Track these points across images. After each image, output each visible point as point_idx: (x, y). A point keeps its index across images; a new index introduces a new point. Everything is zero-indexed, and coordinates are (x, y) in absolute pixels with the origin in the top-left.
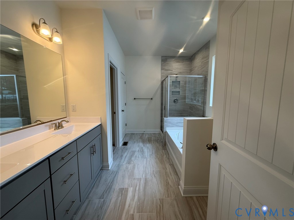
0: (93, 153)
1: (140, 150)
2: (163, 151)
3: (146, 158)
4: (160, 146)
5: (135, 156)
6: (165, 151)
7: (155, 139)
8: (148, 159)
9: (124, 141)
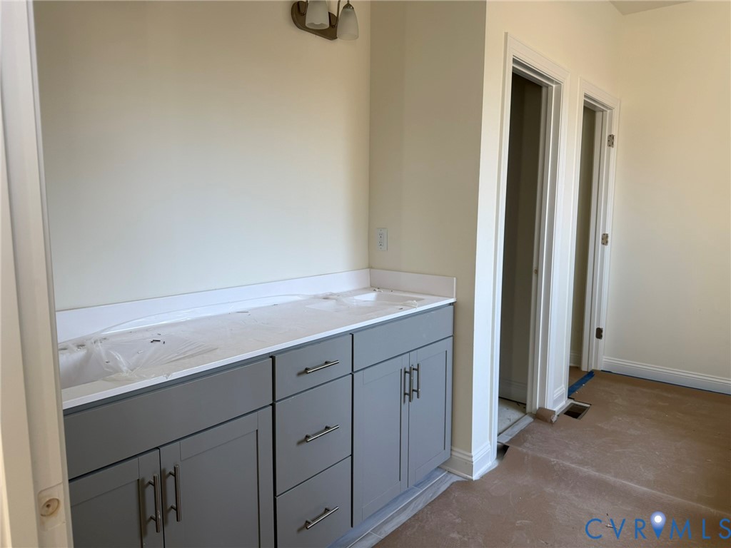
0: (410, 395)
9: (572, 401)
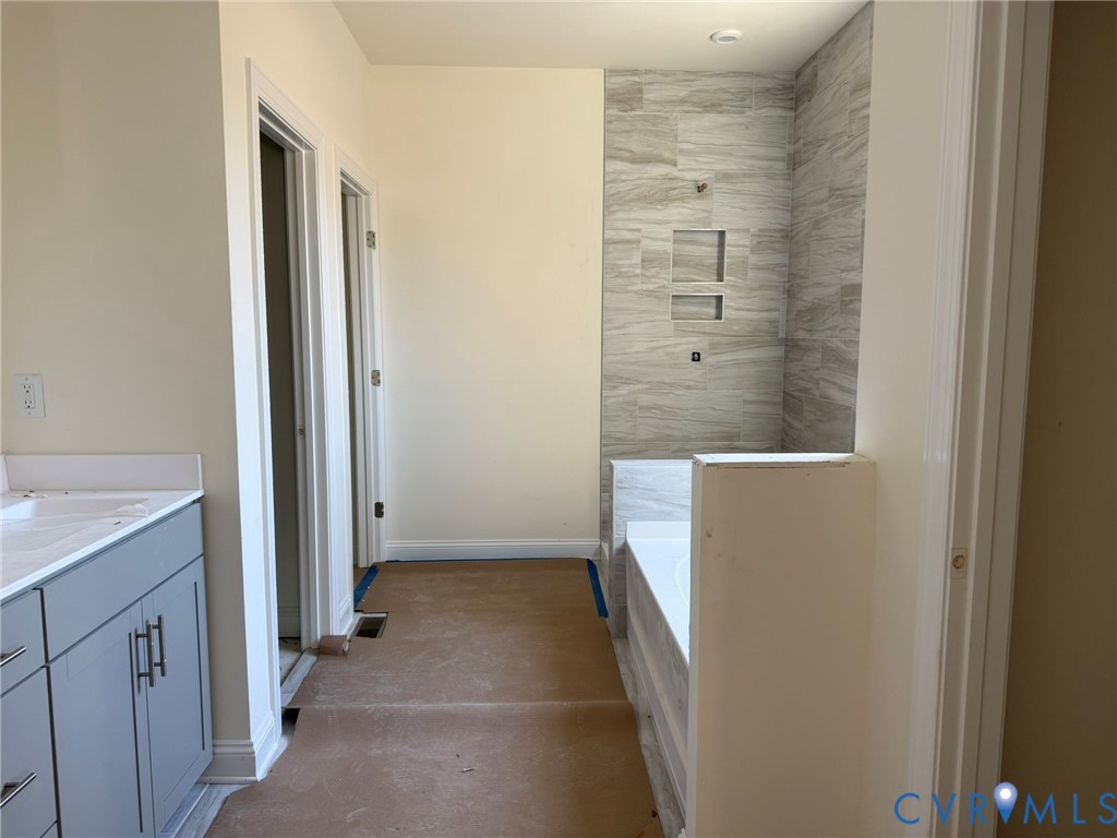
0: (150, 675)
9: (360, 615)
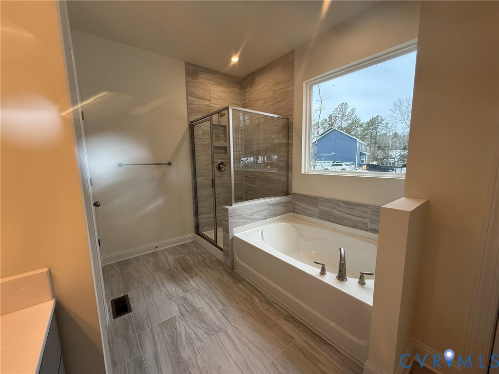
1: (183, 309)
2: (240, 285)
3: (220, 329)
4: (222, 273)
5: (184, 340)
6: (243, 285)
7: (196, 260)
8: (230, 331)
